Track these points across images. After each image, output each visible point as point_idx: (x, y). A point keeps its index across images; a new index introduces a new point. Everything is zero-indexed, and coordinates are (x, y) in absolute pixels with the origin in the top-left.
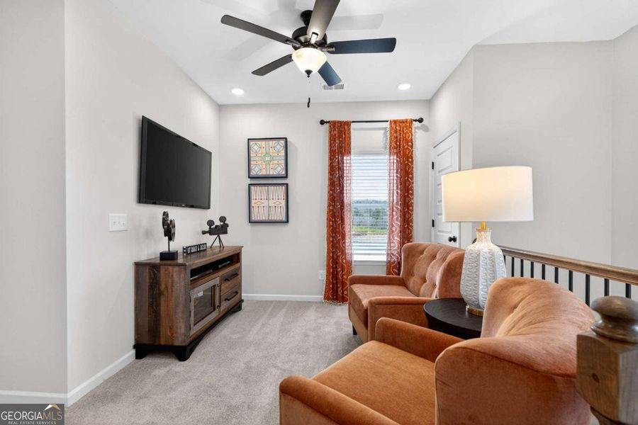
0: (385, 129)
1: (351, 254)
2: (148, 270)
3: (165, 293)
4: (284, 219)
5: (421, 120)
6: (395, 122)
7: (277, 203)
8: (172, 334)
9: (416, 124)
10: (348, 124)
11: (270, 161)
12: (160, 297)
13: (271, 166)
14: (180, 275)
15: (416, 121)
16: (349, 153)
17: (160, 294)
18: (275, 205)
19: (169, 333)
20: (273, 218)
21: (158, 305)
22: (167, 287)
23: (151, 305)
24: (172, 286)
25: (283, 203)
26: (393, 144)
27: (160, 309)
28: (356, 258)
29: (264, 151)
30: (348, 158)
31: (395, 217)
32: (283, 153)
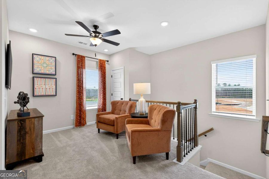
0: (97, 62)
1: (86, 107)
2: (17, 123)
3: (29, 132)
4: (54, 94)
5: (108, 61)
6: (101, 60)
7: (51, 87)
8: (34, 151)
9: (106, 62)
10: (84, 57)
11: (47, 67)
12: (25, 135)
13: (47, 69)
14: (39, 122)
15: (106, 61)
16: (85, 68)
17: (26, 133)
18: (49, 88)
19: (32, 152)
20: (48, 93)
21: (24, 139)
22: (30, 129)
23: (19, 140)
24: (34, 128)
25: (54, 87)
26: (100, 68)
27: (25, 141)
28: (87, 108)
29: (43, 61)
30: (85, 70)
31: (101, 93)
32: (54, 64)
